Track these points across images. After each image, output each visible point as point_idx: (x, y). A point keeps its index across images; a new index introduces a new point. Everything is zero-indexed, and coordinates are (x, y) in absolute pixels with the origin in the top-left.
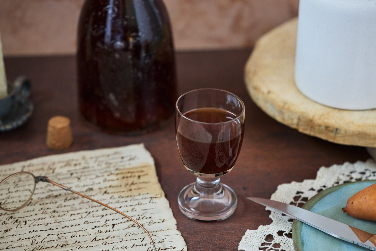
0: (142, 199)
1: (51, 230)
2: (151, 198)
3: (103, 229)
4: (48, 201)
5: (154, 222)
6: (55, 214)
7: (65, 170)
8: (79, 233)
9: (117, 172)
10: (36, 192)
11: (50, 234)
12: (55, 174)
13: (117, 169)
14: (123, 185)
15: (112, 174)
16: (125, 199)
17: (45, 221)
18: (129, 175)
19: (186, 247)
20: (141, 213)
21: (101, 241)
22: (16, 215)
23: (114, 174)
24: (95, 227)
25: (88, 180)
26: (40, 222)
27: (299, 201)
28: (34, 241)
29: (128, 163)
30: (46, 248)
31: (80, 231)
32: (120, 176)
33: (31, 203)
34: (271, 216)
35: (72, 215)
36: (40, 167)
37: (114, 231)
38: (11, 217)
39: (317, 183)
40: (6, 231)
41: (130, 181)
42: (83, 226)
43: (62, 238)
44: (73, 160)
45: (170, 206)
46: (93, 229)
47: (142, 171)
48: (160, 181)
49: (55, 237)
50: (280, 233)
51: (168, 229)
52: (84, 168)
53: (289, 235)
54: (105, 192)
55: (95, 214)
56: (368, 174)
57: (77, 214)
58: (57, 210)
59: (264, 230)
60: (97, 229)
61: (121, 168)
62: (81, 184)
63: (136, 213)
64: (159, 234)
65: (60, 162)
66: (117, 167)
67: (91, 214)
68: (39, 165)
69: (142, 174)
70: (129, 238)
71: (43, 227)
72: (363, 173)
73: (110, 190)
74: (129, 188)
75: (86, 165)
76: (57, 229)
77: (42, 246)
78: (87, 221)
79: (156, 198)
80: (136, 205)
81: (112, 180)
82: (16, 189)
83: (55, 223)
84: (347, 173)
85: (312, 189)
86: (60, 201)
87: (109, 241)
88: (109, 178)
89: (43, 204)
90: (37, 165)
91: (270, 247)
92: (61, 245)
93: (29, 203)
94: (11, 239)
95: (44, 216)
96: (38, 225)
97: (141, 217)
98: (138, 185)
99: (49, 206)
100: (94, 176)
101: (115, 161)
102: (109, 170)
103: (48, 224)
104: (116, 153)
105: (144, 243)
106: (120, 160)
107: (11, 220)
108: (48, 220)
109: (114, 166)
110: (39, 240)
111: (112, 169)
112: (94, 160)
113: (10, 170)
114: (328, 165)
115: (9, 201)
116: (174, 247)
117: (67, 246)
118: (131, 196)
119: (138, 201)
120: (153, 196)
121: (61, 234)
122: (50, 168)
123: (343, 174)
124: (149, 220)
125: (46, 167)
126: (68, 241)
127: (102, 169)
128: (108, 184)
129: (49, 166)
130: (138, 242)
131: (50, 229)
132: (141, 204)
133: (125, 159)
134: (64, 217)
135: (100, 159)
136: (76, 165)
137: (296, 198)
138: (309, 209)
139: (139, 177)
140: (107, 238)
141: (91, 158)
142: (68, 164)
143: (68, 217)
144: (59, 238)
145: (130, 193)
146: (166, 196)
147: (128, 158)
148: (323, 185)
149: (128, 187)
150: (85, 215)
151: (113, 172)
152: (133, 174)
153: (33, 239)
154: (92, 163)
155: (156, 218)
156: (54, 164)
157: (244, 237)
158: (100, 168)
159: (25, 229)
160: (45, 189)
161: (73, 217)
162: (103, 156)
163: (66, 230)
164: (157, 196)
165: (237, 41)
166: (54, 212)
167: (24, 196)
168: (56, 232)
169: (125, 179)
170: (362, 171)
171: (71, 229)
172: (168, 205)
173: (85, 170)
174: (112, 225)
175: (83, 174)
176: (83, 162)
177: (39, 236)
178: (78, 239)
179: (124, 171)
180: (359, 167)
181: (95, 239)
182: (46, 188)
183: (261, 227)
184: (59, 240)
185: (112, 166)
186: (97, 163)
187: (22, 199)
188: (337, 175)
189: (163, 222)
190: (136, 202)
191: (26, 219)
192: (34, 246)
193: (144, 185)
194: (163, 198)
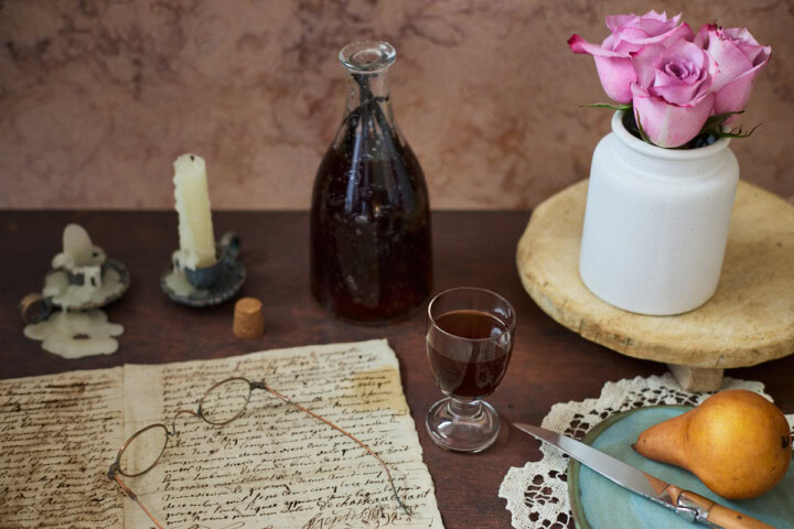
0: (382, 416)
1: (267, 455)
2: (393, 415)
3: (331, 456)
4: (265, 413)
5: (394, 449)
6: (274, 432)
7: (288, 371)
8: (300, 461)
9: (353, 376)
10: (252, 399)
11: (265, 460)
12: (275, 376)
13: (353, 373)
14: (359, 394)
15: (346, 379)
16: (360, 415)
17: (261, 441)
18: (367, 381)
19: (433, 486)
20: (378, 435)
21: (326, 475)
22: (226, 431)
23: (349, 380)
24: (322, 453)
25: (316, 386)
26: (254, 441)
27: (577, 429)
28: (244, 469)
29: (367, 364)
30: (259, 480)
31: (302, 457)
32: (356, 383)
33: (244, 414)
34: (541, 449)
35: (293, 434)
36: (260, 364)
37: (344, 459)
38: (219, 433)
39: (601, 404)
40: (212, 452)
41: (368, 389)
42: (306, 451)
43: (280, 466)
44: (299, 357)
45: (416, 429)
46: (318, 455)
47: (383, 377)
48: (405, 391)
49: (271, 465)
50: (552, 474)
51: (412, 461)
52: (312, 369)
53: (564, 478)
54: (337, 404)
55: (323, 434)
56: (664, 393)
57: (300, 433)
58: (275, 425)
59: (532, 469)
60: (323, 456)
61: (358, 371)
62: (307, 391)
63: (373, 436)
64: (400, 466)
65: (283, 359)
66: (352, 370)
67: (317, 435)
68: (257, 361)
69: (383, 381)
70: (362, 470)
71: (257, 450)
72: (659, 392)
73: (342, 401)
74: (367, 400)
75: (315, 365)
76: (274, 452)
77: (255, 477)
78: (312, 444)
79: (399, 415)
80: (374, 424)
81: (346, 388)
82: (228, 394)
83: (272, 444)
84: (638, 392)
85: (594, 412)
86: (280, 413)
87: (337, 473)
88: (342, 385)
89: (259, 416)
90: (255, 361)
91: (539, 493)
92: (278, 477)
93: (241, 415)
94: (217, 463)
95: (259, 433)
96: (252, 446)
97: (379, 442)
98: (378, 396)
99: (267, 419)
100: (323, 381)
101: (351, 360)
102: (343, 373)
103: (263, 445)
104: (352, 350)
105: (380, 479)
106: (357, 359)
107: (219, 437)
108: (264, 440)
110: (251, 467)
111: (347, 372)
112: (325, 357)
113: (222, 366)
114: (615, 380)
115: (219, 410)
116: (418, 486)
117: (285, 478)
118: (368, 411)
119: (377, 419)
120: (395, 412)
121: (279, 460)
122: (270, 367)
123: (633, 393)
124: (388, 447)
125: (266, 365)
126: (286, 471)
127: (334, 372)
128: (340, 393)
129: (270, 364)
130: (373, 478)
131: (266, 453)
132: (380, 423)
133: (364, 359)
134: (284, 437)
135: (333, 357)
136: (302, 364)
137: (574, 424)
138: (590, 443)
139: (380, 385)
140: (335, 469)
141: (322, 355)
142: (293, 363)
143: (288, 437)
144: (276, 466)
145: (366, 407)
146: (412, 414)
147: (367, 358)
148: (608, 407)
149: (365, 398)
150: (309, 435)
151: (348, 377)
152: (373, 381)
153: (244, 466)
154: (322, 363)
155: (397, 445)
156: (276, 361)
157: (506, 477)
158: (332, 369)
159: (235, 451)
161: (295, 437)
162: (336, 353)
163: (285, 455)
164: (400, 413)
165: (509, 202)
166: (272, 428)
167: (237, 404)
168: (272, 456)
169: (362, 387)
170: (658, 389)
171: (291, 454)
172: (413, 426)
173: (314, 372)
174: (343, 451)
175: (311, 377)
176: (311, 360)
177: (251, 462)
178: (300, 469)
179: (361, 376)
180: (653, 383)
181: (320, 470)
183: (528, 464)
184: (276, 469)
185: (346, 367)
186: (328, 363)
187: (234, 408)
188: (626, 394)
189: (405, 450)
190: (374, 420)
191: (237, 436)
192: (244, 476)
193: (385, 396)
194: (408, 415)
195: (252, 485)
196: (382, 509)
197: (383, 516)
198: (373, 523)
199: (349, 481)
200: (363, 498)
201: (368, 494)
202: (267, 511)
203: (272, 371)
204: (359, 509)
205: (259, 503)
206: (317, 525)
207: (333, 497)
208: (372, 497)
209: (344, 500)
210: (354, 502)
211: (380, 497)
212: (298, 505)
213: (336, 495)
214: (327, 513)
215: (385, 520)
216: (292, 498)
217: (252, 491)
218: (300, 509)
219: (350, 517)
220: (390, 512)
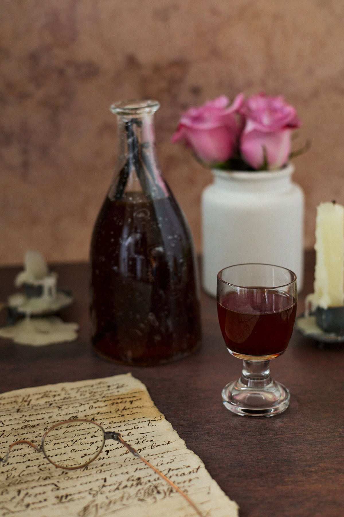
0: (139, 422)
1: (30, 462)
2: (149, 421)
4: (24, 431)
5: (156, 445)
7: (42, 402)
8: (66, 463)
9: (104, 399)
11: (29, 466)
12: (30, 406)
13: (104, 397)
14: (113, 411)
15: (98, 401)
16: (117, 425)
17: (23, 452)
18: (119, 401)
19: (203, 463)
20: (139, 437)
21: (94, 471)
23: (101, 401)
24: (85, 455)
25: (70, 408)
26: (16, 453)
28: (9, 475)
29: (116, 390)
30: (25, 482)
31: (67, 460)
32: (109, 403)
33: (3, 434)
35: (55, 444)
36: (13, 399)
37: (109, 457)
41: (121, 406)
42: (70, 455)
43: (44, 469)
44: (50, 391)
45: (174, 428)
46: (82, 457)
47: (134, 397)
49: (36, 469)
51: (176, 450)
52: (65, 398)
54: (93, 419)
55: (83, 441)
57: (62, 443)
58: (35, 439)
60: (87, 457)
61: (109, 395)
62: (63, 413)
63: (134, 438)
64: (166, 455)
65: (36, 394)
66: (103, 395)
67: (79, 442)
68: (11, 398)
69: (134, 399)
70: (129, 463)
71: (20, 459)
73: (98, 417)
74: (121, 414)
75: (67, 396)
76: (37, 459)
77: (20, 481)
78: (75, 449)
79: (155, 420)
80: (132, 429)
81: (100, 407)
83: (34, 453)
86: (39, 430)
87: (104, 468)
88: (95, 405)
89: (18, 435)
90: (9, 398)
92: (45, 478)
95: (20, 446)
96: (14, 457)
97: (141, 441)
98: (131, 410)
99: (26, 436)
100: (78, 405)
101: (100, 390)
102: (95, 398)
103: (25, 455)
104: (99, 383)
106: (107, 388)
108: (25, 451)
109: (100, 395)
110: (15, 473)
111: (98, 397)
112: (76, 391)
116: (187, 465)
117: (52, 478)
118: (124, 421)
119: (134, 425)
120: (151, 419)
121: (43, 464)
122: (24, 401)
124: (151, 443)
125: (20, 400)
126: (52, 472)
127: (86, 398)
128: (95, 411)
129: (24, 398)
131: (29, 460)
132: (138, 428)
133: (112, 387)
135: (83, 389)
136: (55, 396)
139: (131, 402)
140: (102, 466)
141: (72, 389)
142: (46, 395)
143: (50, 447)
144: (41, 470)
145: (122, 419)
146: (167, 419)
147: (116, 387)
149: (119, 412)
150: (71, 443)
151: (100, 400)
152: (124, 400)
153: (8, 473)
154: (73, 394)
155: (159, 441)
156: (29, 396)
158: (83, 397)
160: (19, 419)
161: (57, 446)
162: (85, 387)
164: (156, 419)
166: (33, 441)
168: (37, 463)
169: (115, 405)
172: (171, 427)
173: (66, 400)
174: (106, 451)
175: (64, 404)
176: (63, 393)
177: (15, 469)
179: (113, 398)
181: (87, 468)
182: (21, 419)
184: (42, 472)
185: (97, 394)
186: (79, 393)
189: (168, 444)
192: (10, 481)
193: (138, 410)
194: (164, 420)
195: (19, 487)
196: (156, 487)
197: (159, 492)
198: (149, 500)
199: (118, 471)
200: (135, 483)
201: (139, 479)
202: (37, 506)
203: (26, 403)
204: (132, 491)
205: (27, 500)
206: (92, 510)
207: (104, 486)
208: (143, 480)
209: (115, 487)
210: (126, 486)
211: (152, 479)
212: (69, 498)
213: (106, 484)
214: (100, 499)
215: (162, 495)
216: (61, 493)
217: (19, 492)
218: (72, 500)
219: (125, 498)
220: (165, 488)
